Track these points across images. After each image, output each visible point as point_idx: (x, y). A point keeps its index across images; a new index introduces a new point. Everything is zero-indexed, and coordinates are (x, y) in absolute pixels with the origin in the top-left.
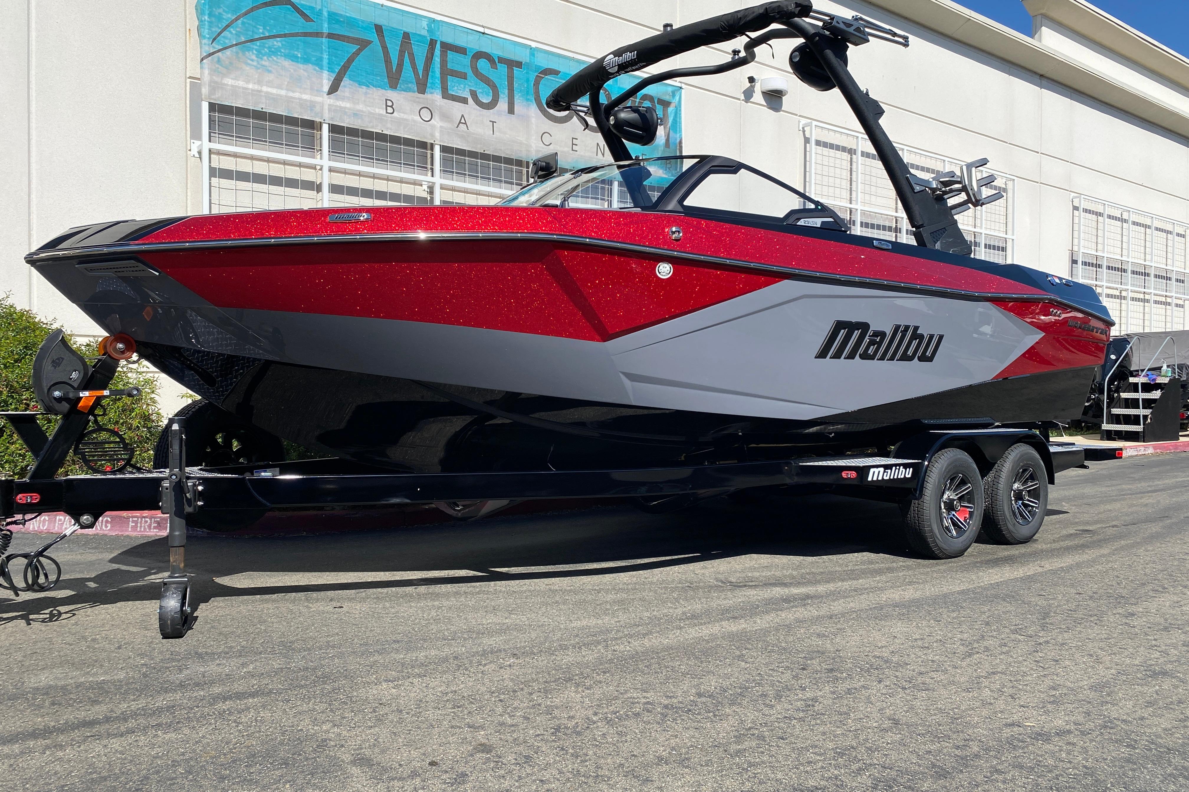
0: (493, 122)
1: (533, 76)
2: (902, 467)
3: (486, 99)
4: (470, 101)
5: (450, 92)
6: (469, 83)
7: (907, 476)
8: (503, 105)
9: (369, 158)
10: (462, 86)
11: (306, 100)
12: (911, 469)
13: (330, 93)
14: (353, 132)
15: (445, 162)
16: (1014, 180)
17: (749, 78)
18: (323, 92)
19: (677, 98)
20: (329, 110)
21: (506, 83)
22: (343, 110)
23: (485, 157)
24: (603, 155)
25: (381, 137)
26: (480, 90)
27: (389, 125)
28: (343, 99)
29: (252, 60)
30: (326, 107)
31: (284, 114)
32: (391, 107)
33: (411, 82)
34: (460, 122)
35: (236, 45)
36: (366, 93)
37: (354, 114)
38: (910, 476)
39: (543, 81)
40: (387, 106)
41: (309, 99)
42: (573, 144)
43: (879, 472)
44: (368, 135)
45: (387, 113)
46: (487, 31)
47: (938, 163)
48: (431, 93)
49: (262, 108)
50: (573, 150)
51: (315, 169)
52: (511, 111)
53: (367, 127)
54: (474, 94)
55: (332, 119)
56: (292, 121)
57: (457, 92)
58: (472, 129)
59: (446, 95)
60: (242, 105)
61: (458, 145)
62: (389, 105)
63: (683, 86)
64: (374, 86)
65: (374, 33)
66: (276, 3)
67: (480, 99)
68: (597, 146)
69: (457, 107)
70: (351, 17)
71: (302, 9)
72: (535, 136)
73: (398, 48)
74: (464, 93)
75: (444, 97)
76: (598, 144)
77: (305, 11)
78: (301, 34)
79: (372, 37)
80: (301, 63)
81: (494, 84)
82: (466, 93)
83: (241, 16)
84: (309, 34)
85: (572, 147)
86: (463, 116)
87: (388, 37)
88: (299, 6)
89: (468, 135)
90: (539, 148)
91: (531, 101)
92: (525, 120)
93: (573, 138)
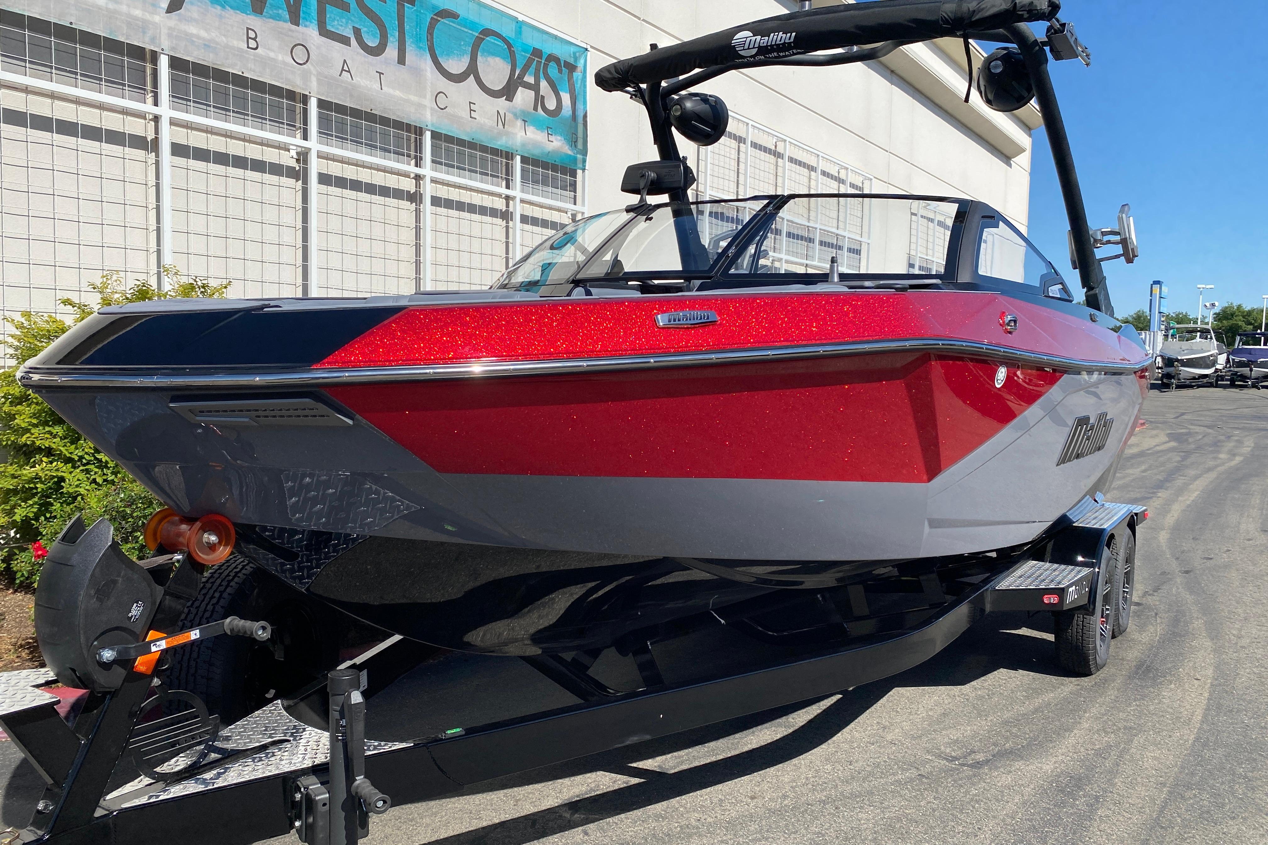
0: (380, 73)
1: (429, 16)
3: (373, 43)
4: (353, 42)
5: (329, 28)
6: (353, 18)
8: (392, 52)
9: (223, 109)
10: (344, 20)
11: (136, 18)
13: (170, 10)
14: (201, 70)
15: (324, 121)
16: (871, 179)
17: (651, 45)
18: (160, 7)
19: (582, 61)
20: (170, 36)
21: (397, 22)
22: (189, 38)
23: (371, 117)
24: (504, 125)
25: (240, 81)
26: (365, 29)
27: (251, 65)
28: (189, 20)
30: (164, 31)
31: (102, 35)
32: (254, 39)
33: (283, 9)
34: (343, 70)
36: (221, 16)
37: (205, 45)
39: (438, 26)
40: (248, 38)
41: (140, 16)
42: (471, 110)
44: (222, 76)
45: (248, 47)
47: (813, 158)
48: (306, 26)
49: (71, 23)
50: (471, 117)
51: (145, 119)
52: (401, 60)
53: (223, 65)
54: (357, 32)
55: (173, 49)
56: (113, 46)
57: (338, 29)
58: (357, 80)
59: (324, 32)
60: (40, 14)
61: (340, 100)
62: (251, 36)
63: (589, 49)
64: (231, 7)
67: (365, 41)
68: (497, 115)
69: (338, 48)
72: (429, 95)
74: (346, 30)
75: (321, 33)
76: (498, 112)
81: (382, 22)
82: (348, 30)
85: (470, 113)
86: (345, 61)
89: (353, 88)
90: (433, 111)
91: (424, 49)
92: (418, 74)
93: (470, 103)
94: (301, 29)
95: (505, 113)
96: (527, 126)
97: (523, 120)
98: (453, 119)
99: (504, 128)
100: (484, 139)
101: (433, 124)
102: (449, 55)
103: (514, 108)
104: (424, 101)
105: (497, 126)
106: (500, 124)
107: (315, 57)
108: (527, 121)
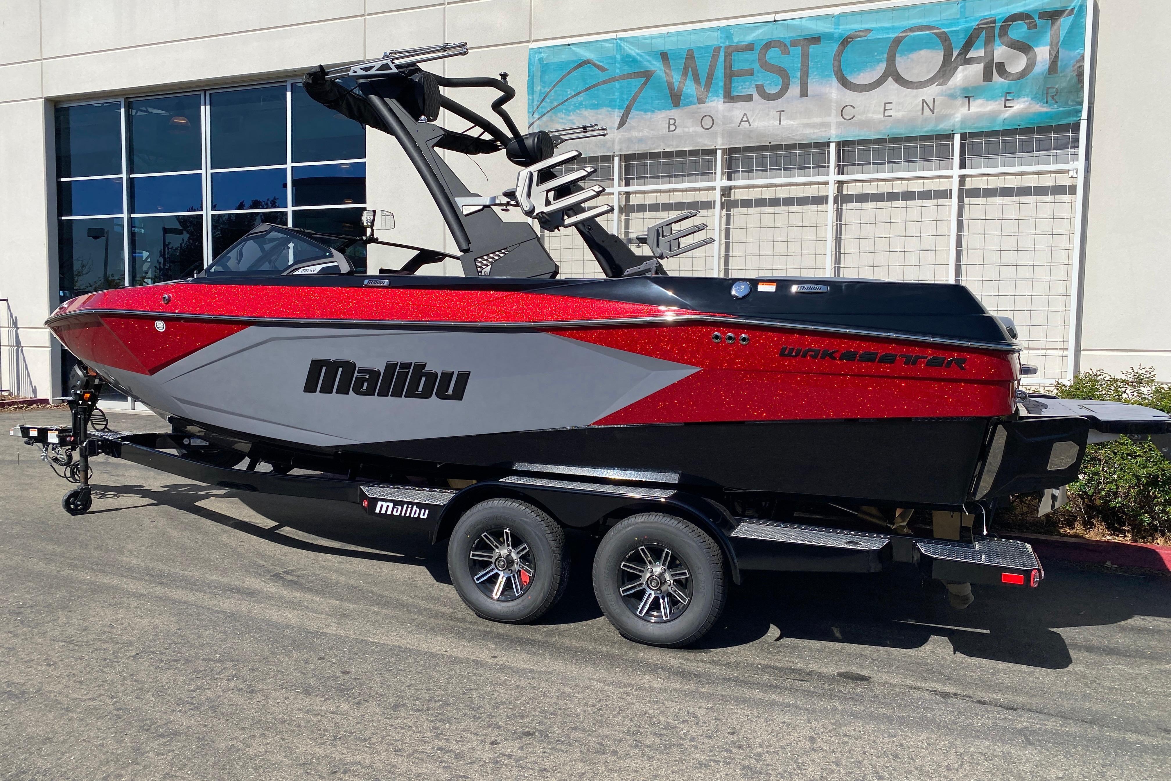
1: (834, 48)
2: (415, 507)
3: (774, 90)
4: (756, 96)
5: (734, 94)
7: (422, 516)
8: (794, 90)
10: (748, 83)
12: (427, 511)
13: (619, 127)
18: (614, 127)
20: (620, 143)
21: (800, 65)
22: (630, 140)
24: (933, 111)
26: (769, 83)
27: (670, 142)
28: (631, 129)
29: (562, 119)
30: (617, 140)
32: (674, 124)
33: (693, 97)
34: (742, 121)
35: (551, 110)
36: (651, 119)
37: (641, 141)
38: (425, 517)
39: (847, 49)
40: (670, 125)
42: (885, 110)
43: (388, 506)
45: (669, 131)
46: (779, 17)
48: (713, 100)
50: (885, 117)
52: (804, 93)
53: (650, 149)
54: (760, 89)
55: (622, 150)
58: (755, 124)
59: (729, 99)
61: (740, 144)
64: (658, 110)
65: (659, 61)
66: (580, 65)
67: (767, 91)
68: (923, 103)
69: (740, 106)
70: (638, 54)
71: (599, 63)
72: (834, 112)
73: (682, 67)
74: (750, 90)
75: (726, 101)
76: (924, 101)
77: (601, 64)
78: (598, 84)
79: (657, 66)
80: (598, 109)
81: (784, 70)
82: (751, 89)
83: (554, 86)
84: (604, 82)
85: (884, 113)
86: (745, 114)
87: (673, 60)
88: (597, 62)
89: (751, 131)
90: (839, 124)
91: (830, 76)
92: (821, 98)
93: (885, 104)
94: (706, 105)
95: (934, 99)
96: (974, 101)
97: (966, 97)
98: (862, 124)
99: (933, 113)
100: (903, 131)
101: (837, 136)
102: (859, 70)
103: (950, 89)
104: (828, 119)
105: (923, 114)
106: (927, 111)
107: (719, 120)
108: (973, 96)
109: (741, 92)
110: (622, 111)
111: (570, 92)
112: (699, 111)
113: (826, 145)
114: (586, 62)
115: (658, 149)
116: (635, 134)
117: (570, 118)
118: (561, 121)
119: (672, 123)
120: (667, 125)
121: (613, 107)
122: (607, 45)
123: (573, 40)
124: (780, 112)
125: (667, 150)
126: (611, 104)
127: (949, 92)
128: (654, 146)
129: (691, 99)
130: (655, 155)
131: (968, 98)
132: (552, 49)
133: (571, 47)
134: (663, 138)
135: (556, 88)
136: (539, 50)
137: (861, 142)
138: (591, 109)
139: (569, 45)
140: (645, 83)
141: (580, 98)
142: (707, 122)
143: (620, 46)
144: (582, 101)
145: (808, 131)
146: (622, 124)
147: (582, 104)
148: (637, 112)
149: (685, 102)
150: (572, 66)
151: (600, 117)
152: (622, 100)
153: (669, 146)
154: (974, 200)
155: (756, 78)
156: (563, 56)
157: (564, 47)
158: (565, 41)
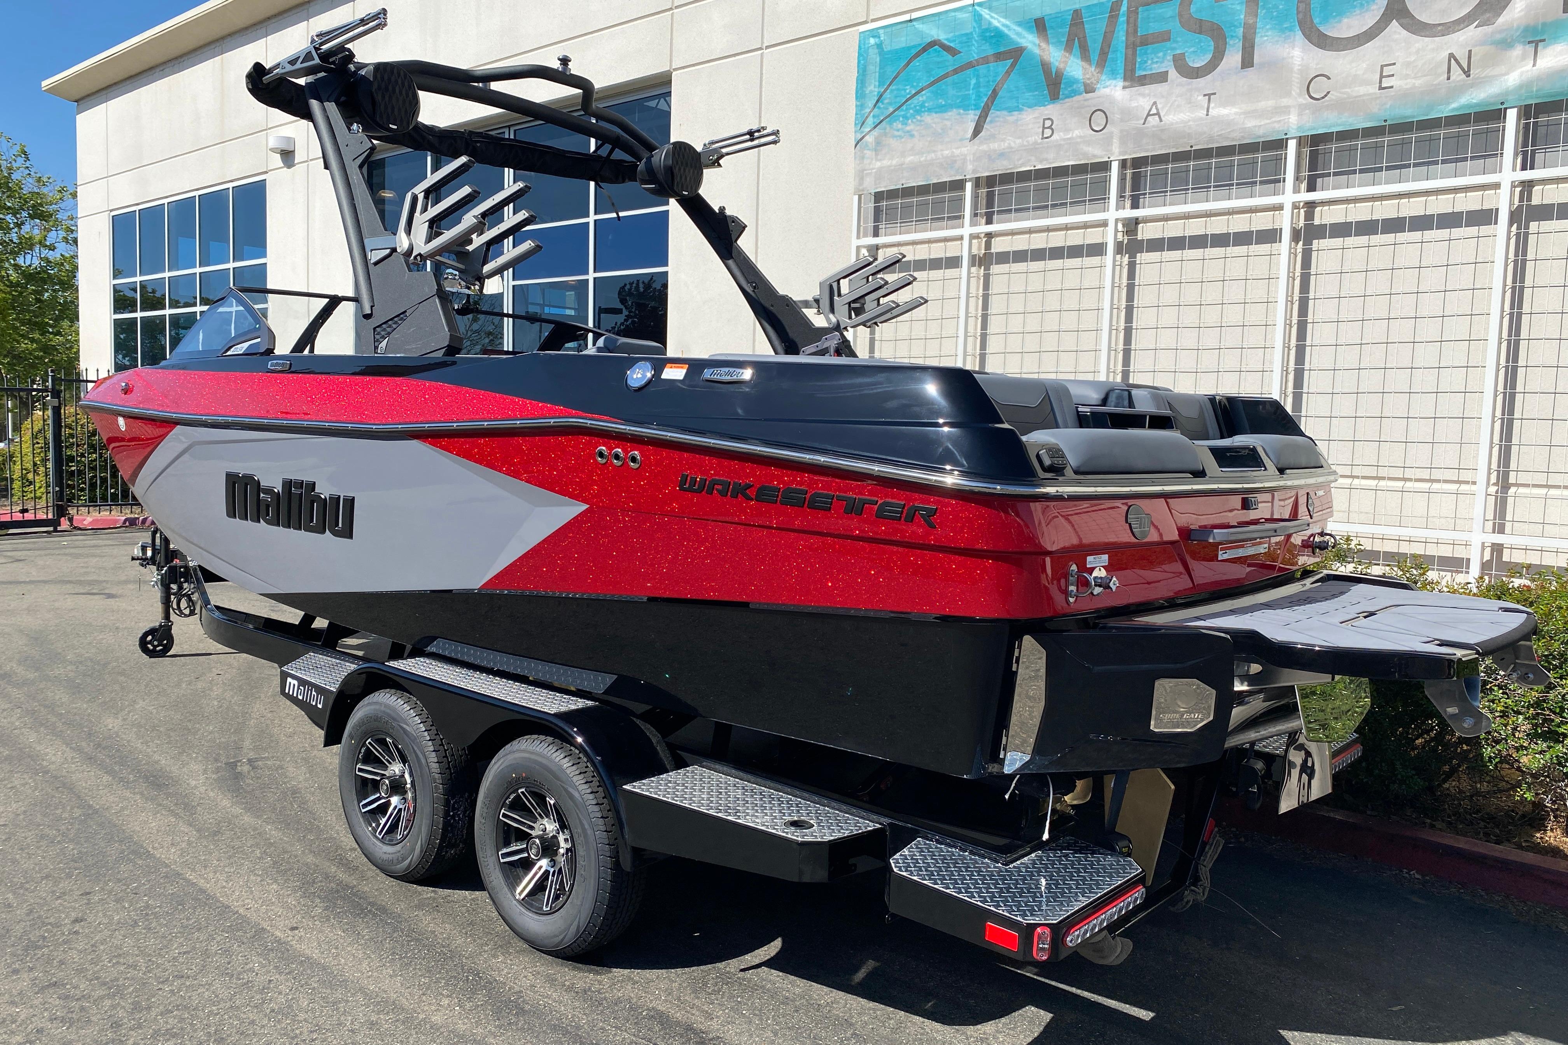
3: (1202, 60)
4: (1173, 74)
5: (1140, 73)
8: (1233, 58)
10: (1161, 55)
13: (973, 137)
18: (965, 137)
20: (974, 160)
21: (1242, 17)
26: (1193, 50)
28: (991, 138)
30: (970, 157)
32: (1050, 127)
34: (1149, 115)
35: (884, 119)
36: (1017, 121)
37: (1000, 155)
40: (1044, 128)
41: (950, 154)
42: (1382, 77)
45: (1043, 138)
48: (1107, 87)
50: (1381, 88)
52: (1247, 62)
54: (1180, 62)
55: (974, 171)
58: (1170, 117)
59: (1133, 80)
61: (1147, 150)
65: (1032, 33)
66: (925, 49)
67: (1191, 64)
68: (1449, 61)
69: (1147, 92)
70: (1003, 25)
71: (948, 44)
72: (1295, 91)
73: (1065, 39)
74: (1164, 65)
75: (1127, 84)
76: (1451, 56)
77: (952, 45)
78: (946, 76)
79: (1029, 40)
80: (945, 111)
81: (1220, 28)
82: (1166, 63)
83: (890, 85)
84: (956, 71)
85: (1380, 82)
86: (1155, 103)
87: (1052, 28)
88: (946, 42)
89: (1162, 131)
90: (1302, 108)
91: (1291, 29)
92: (1277, 67)
93: (1382, 67)
94: (1097, 93)
95: (1470, 51)
96: (1545, 47)
97: (1529, 42)
98: (1341, 106)
99: (1468, 76)
100: (1412, 112)
101: (1299, 128)
102: (1341, 14)
103: (1501, 32)
104: (1285, 102)
105: (1448, 78)
106: (1457, 73)
107: (1115, 116)
108: (1544, 40)
109: (1151, 69)
110: (978, 112)
111: (910, 90)
112: (1086, 103)
113: (1280, 144)
114: (933, 43)
115: (1026, 166)
116: (994, 146)
117: (908, 128)
118: (897, 133)
119: (1048, 126)
120: (1041, 130)
121: (966, 108)
122: (959, 15)
123: (915, 15)
124: (1209, 95)
125: (1039, 167)
126: (965, 106)
127: (1498, 37)
128: (1020, 162)
129: (1075, 86)
130: (1024, 176)
131: (1536, 43)
132: (889, 30)
133: (914, 23)
134: (1033, 149)
135: (892, 87)
136: (874, 33)
137: (1343, 135)
138: (936, 113)
139: (911, 21)
140: (1013, 66)
141: (920, 98)
142: (1099, 118)
143: (980, 15)
144: (924, 102)
145: (1250, 123)
146: (977, 132)
147: (925, 107)
148: (998, 113)
149: (1066, 92)
150: (914, 52)
151: (948, 123)
152: (979, 96)
153: (1041, 162)
154: (1546, 225)
155: (1174, 45)
156: (903, 39)
157: (905, 25)
158: (906, 17)
